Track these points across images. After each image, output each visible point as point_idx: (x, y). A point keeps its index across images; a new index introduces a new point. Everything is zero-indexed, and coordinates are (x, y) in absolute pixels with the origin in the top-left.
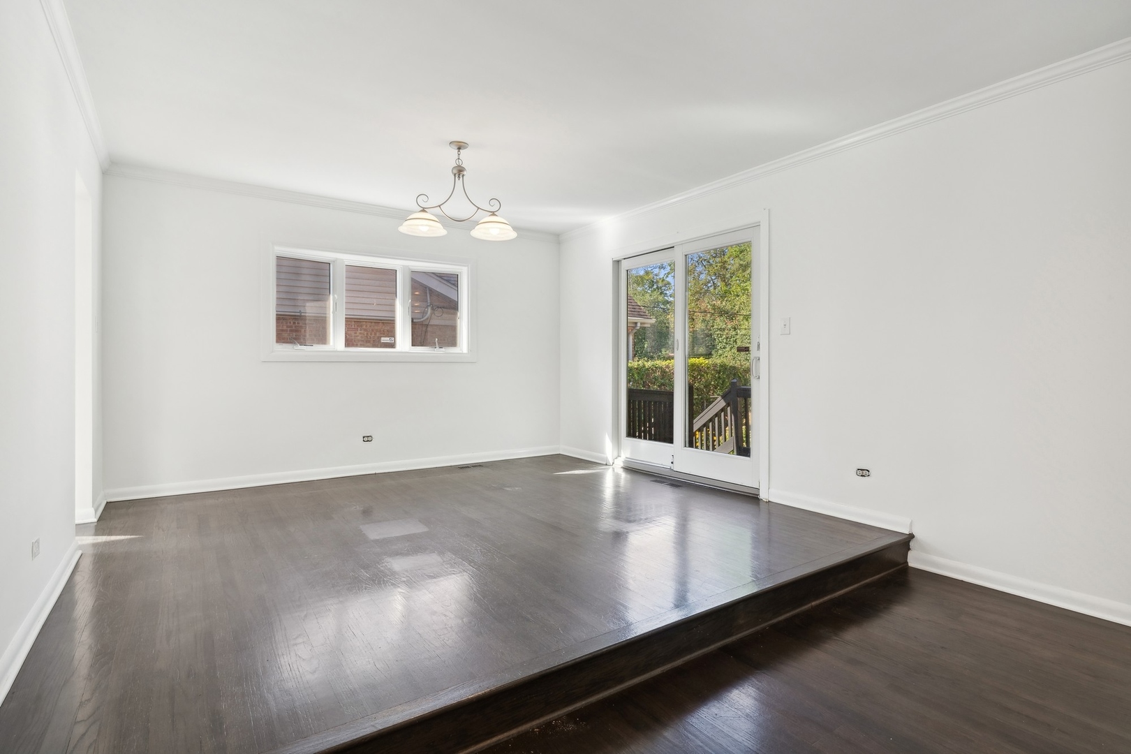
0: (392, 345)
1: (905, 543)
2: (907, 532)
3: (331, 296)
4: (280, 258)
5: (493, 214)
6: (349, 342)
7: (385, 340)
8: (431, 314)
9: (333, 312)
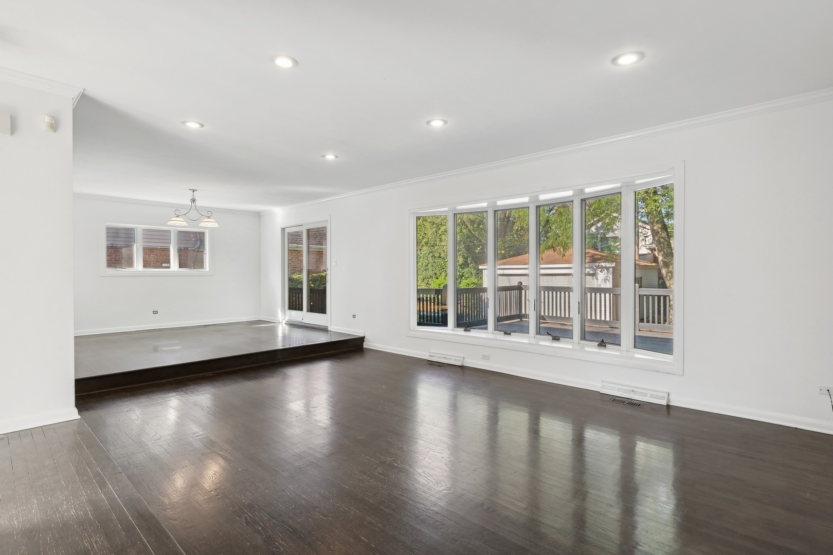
0: (169, 267)
1: (362, 339)
2: (363, 336)
3: (135, 245)
4: (108, 229)
5: (209, 218)
6: (146, 265)
7: (164, 265)
8: (200, 244)
9: (136, 252)
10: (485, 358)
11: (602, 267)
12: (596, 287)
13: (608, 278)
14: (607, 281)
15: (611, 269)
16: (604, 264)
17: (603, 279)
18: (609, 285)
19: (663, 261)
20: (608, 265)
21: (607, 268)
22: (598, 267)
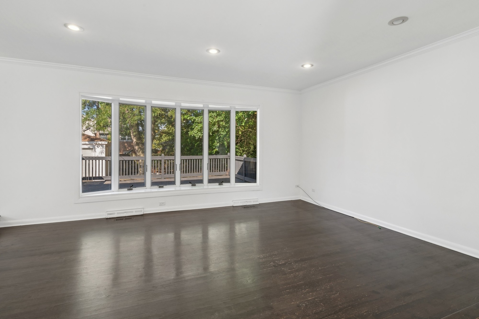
10: (162, 204)
11: (99, 144)
12: (94, 156)
13: (103, 151)
14: (103, 153)
15: (105, 146)
16: (100, 143)
17: (99, 151)
18: (104, 155)
19: (136, 142)
20: (103, 143)
21: (102, 145)
22: (96, 144)
